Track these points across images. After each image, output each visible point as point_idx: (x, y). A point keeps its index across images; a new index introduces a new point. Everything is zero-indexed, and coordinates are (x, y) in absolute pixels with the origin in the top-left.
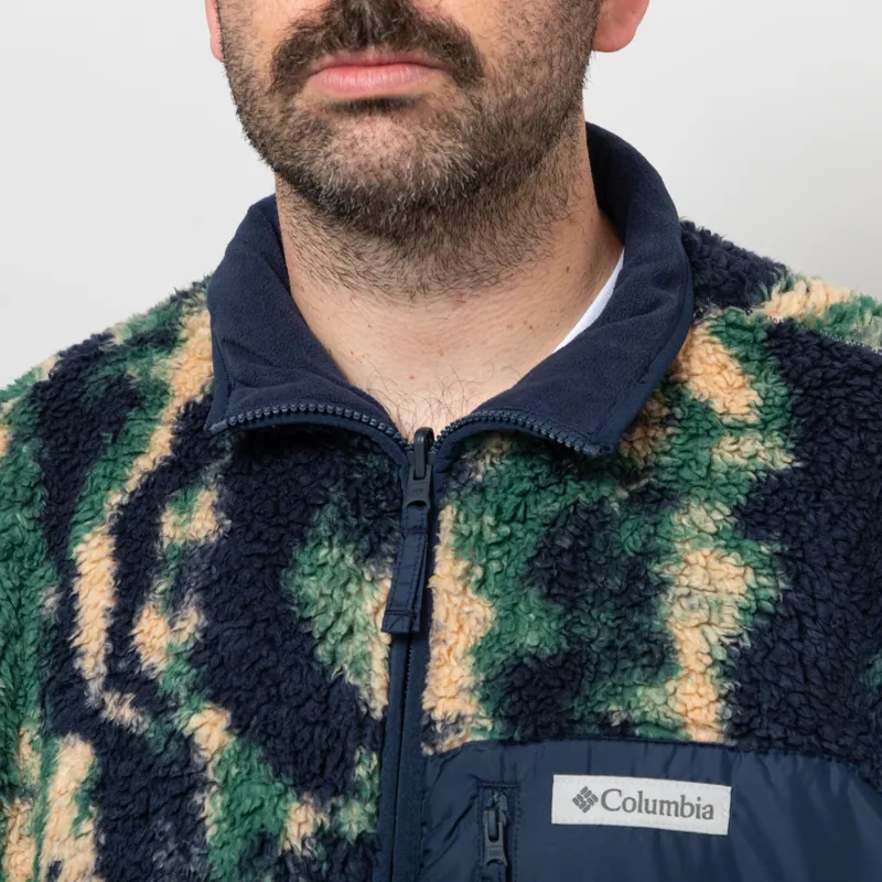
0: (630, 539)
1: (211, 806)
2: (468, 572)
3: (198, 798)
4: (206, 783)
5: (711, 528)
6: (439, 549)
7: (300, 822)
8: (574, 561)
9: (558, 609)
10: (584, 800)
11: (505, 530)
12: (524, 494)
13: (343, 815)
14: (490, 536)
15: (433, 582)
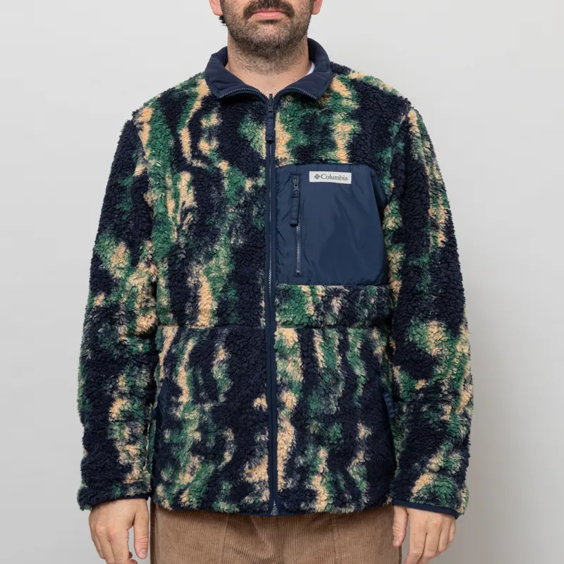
0: (323, 120)
1: (226, 183)
2: (284, 127)
3: (223, 181)
4: (224, 178)
5: (341, 118)
6: (276, 122)
7: (248, 184)
8: (310, 126)
9: (307, 136)
10: (317, 177)
11: (292, 118)
12: (296, 111)
13: (258, 181)
14: (288, 120)
15: (275, 129)
